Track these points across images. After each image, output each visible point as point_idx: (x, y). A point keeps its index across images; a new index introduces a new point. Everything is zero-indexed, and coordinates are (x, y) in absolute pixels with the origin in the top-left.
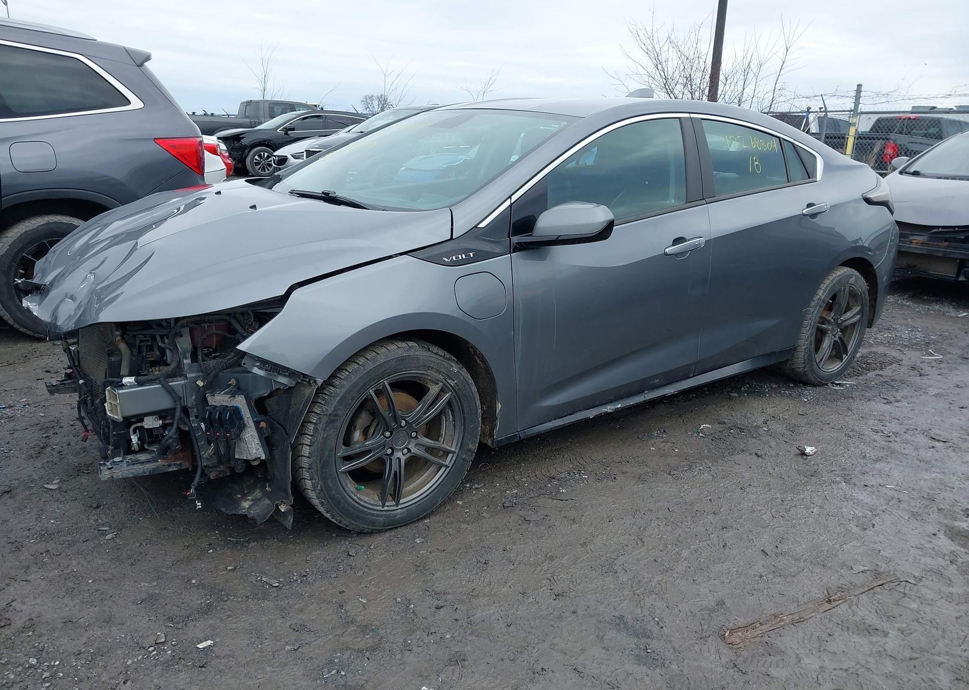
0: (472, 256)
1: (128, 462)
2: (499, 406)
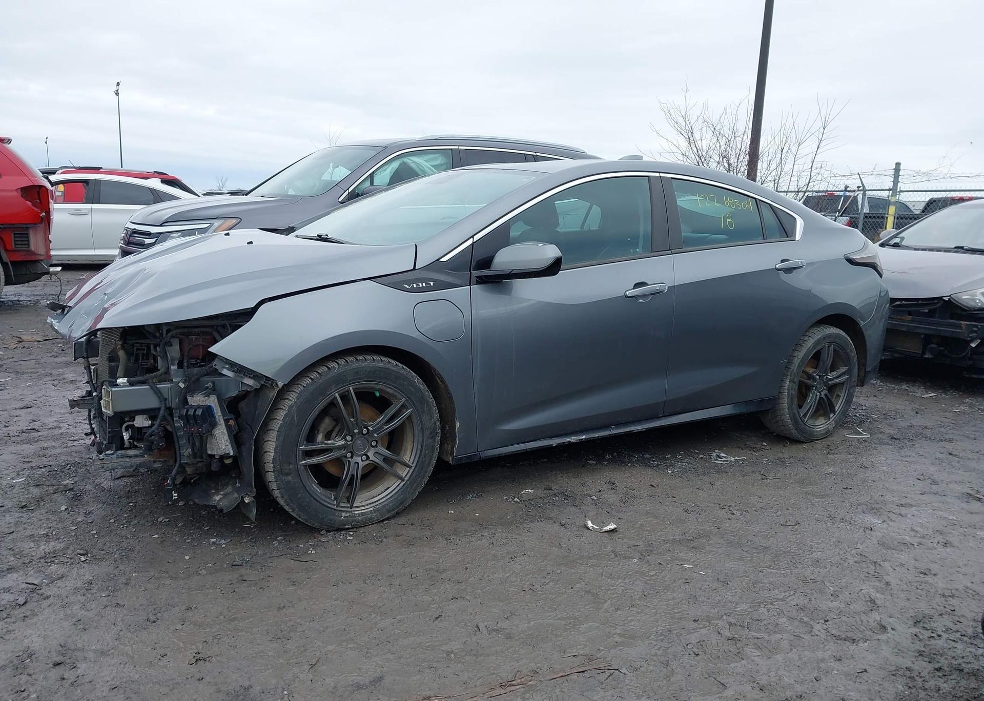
0: (432, 285)
1: (118, 455)
2: (458, 425)
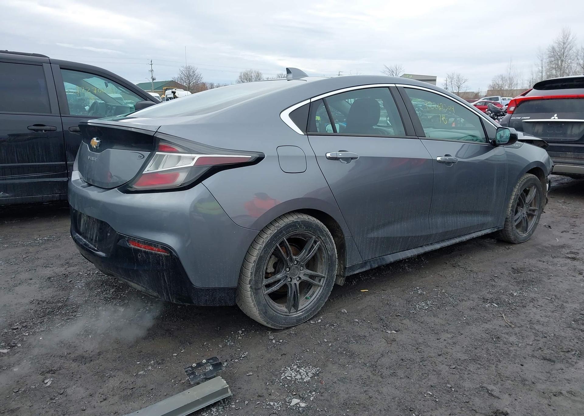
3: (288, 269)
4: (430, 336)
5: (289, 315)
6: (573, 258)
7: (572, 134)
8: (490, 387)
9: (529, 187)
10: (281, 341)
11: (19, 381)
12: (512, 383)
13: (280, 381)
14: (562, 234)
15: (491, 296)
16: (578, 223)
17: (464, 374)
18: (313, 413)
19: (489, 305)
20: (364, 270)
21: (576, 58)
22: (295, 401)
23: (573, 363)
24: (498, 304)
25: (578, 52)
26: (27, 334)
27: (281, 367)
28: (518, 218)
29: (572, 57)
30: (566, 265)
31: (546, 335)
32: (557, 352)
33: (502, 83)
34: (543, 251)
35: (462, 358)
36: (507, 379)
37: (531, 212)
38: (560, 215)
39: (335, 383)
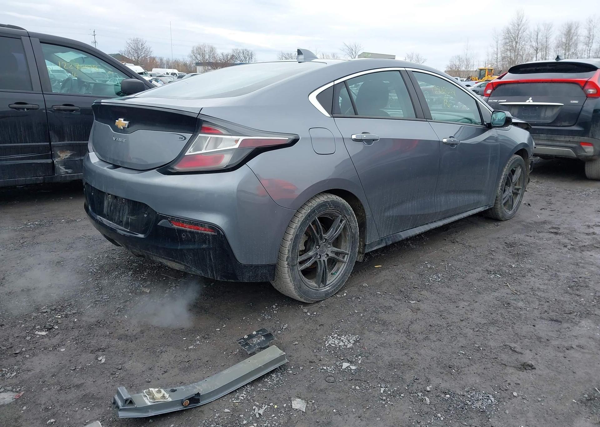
3: (318, 247)
4: (449, 305)
5: (318, 290)
6: (555, 233)
7: (546, 116)
8: (513, 345)
9: (515, 168)
10: (315, 313)
11: (71, 360)
12: (529, 341)
13: (325, 348)
14: (541, 211)
15: (494, 268)
16: (553, 201)
17: (487, 335)
18: (365, 374)
19: (493, 276)
20: (380, 246)
21: (529, 40)
22: (345, 365)
23: (577, 323)
24: (501, 275)
25: (531, 34)
26: (60, 317)
27: (322, 336)
28: (506, 197)
29: (526, 39)
30: (550, 239)
31: (548, 300)
32: (561, 314)
33: (459, 64)
34: (528, 227)
35: (482, 322)
36: (524, 337)
37: (516, 191)
38: (536, 193)
39: (377, 347)
